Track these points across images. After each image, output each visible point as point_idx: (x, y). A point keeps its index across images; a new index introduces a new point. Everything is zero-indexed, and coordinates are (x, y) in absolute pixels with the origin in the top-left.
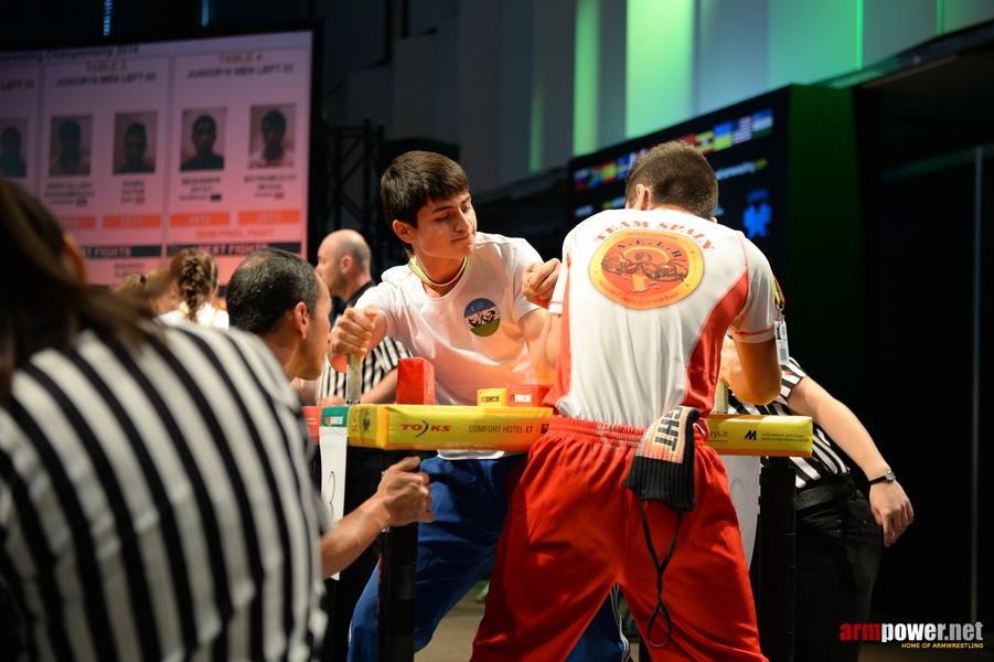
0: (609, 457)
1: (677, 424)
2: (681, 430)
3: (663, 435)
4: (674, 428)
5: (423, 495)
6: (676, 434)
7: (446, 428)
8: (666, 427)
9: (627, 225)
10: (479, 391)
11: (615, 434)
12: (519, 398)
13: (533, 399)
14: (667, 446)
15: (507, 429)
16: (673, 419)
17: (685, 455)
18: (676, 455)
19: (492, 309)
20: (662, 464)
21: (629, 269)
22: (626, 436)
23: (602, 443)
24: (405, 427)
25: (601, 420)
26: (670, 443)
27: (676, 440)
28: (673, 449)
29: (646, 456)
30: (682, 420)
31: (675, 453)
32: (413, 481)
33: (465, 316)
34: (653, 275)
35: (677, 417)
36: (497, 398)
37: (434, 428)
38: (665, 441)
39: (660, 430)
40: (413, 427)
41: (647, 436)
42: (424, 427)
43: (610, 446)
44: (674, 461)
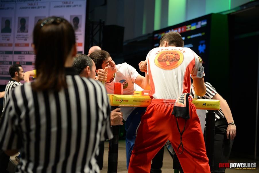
0: (167, 108)
1: (184, 97)
2: (185, 99)
3: (181, 101)
4: (183, 99)
5: (121, 118)
6: (184, 100)
7: (127, 101)
8: (181, 98)
9: (163, 50)
11: (169, 102)
14: (182, 103)
15: (142, 102)
17: (186, 105)
19: (125, 81)
20: (180, 108)
21: (165, 60)
22: (171, 102)
23: (165, 104)
24: (117, 100)
25: (164, 99)
26: (182, 102)
27: (184, 101)
28: (183, 104)
29: (176, 106)
30: (185, 96)
31: (184, 105)
32: (118, 114)
34: (171, 61)
35: (184, 96)
36: (139, 93)
37: (124, 101)
38: (181, 102)
39: (180, 99)
40: (119, 100)
41: (176, 101)
42: (122, 100)
43: (167, 105)
44: (184, 107)
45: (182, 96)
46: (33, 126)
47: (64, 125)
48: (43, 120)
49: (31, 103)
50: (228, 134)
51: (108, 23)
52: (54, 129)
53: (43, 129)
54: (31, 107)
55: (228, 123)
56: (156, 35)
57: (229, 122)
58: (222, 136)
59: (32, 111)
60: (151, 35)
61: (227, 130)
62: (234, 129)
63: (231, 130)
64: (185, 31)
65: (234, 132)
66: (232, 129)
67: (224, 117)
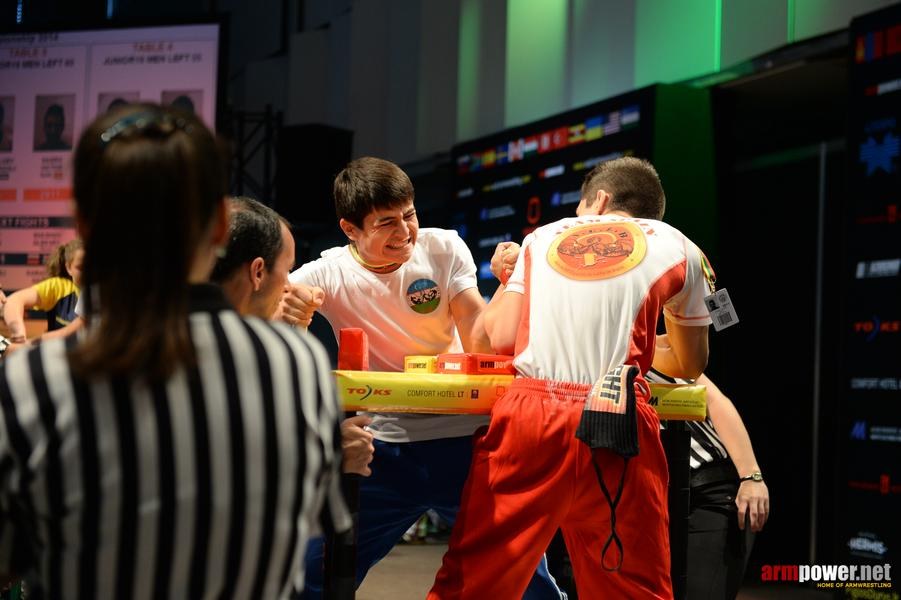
1: (619, 380)
2: (622, 384)
3: (607, 390)
4: (616, 384)
6: (618, 388)
7: (387, 392)
8: (610, 383)
10: (406, 358)
11: (563, 390)
12: (449, 366)
13: (462, 367)
14: (610, 399)
15: (440, 394)
16: (615, 376)
17: (627, 406)
18: (619, 407)
19: (435, 288)
20: (607, 417)
21: (582, 251)
22: (572, 392)
23: (551, 398)
24: (351, 391)
26: (613, 397)
27: (619, 394)
28: (617, 402)
29: (593, 409)
30: (623, 376)
31: (619, 405)
33: (408, 293)
34: (602, 252)
35: (619, 373)
37: (377, 392)
38: (609, 396)
39: (604, 386)
40: (358, 391)
41: (593, 393)
42: (368, 391)
43: (557, 401)
44: (618, 412)
45: (613, 373)
46: (74, 496)
49: (66, 413)
50: (741, 514)
51: (293, 118)
52: (150, 506)
55: (741, 477)
56: (464, 159)
57: (742, 472)
58: (721, 521)
60: (448, 160)
61: (737, 501)
62: (761, 496)
63: (752, 498)
64: (564, 145)
65: (762, 506)
66: (754, 495)
67: (726, 456)
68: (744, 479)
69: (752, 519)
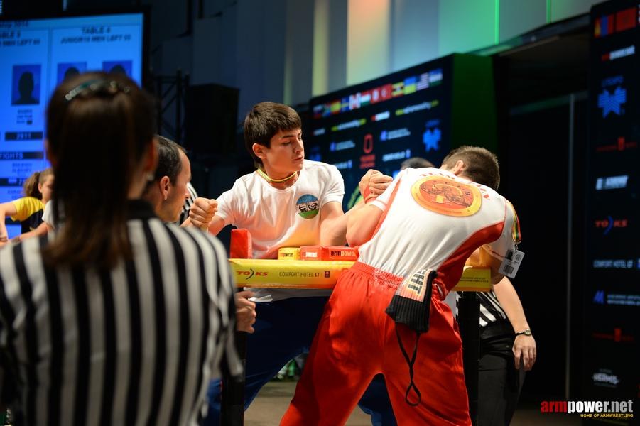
1: (423, 278)
3: (414, 284)
6: (421, 283)
7: (265, 274)
8: (416, 278)
11: (384, 277)
12: (309, 254)
13: (318, 255)
14: (415, 290)
15: (303, 274)
17: (425, 297)
18: (419, 296)
20: (410, 302)
24: (240, 273)
26: (417, 288)
27: (421, 287)
28: (418, 293)
29: (401, 295)
30: (426, 276)
31: (419, 295)
33: (297, 204)
36: (292, 254)
37: (258, 274)
38: (414, 287)
39: (412, 280)
40: (245, 273)
41: (404, 284)
42: (251, 273)
44: (418, 300)
45: (419, 272)
46: (45, 349)
47: (124, 344)
48: (71, 335)
49: (39, 290)
52: (98, 357)
53: (71, 356)
54: (41, 300)
55: (516, 332)
56: (318, 108)
57: (517, 329)
58: (502, 363)
59: (43, 312)
60: (306, 109)
61: (513, 349)
62: (531, 345)
63: (524, 347)
64: (390, 97)
65: (531, 352)
66: (525, 345)
67: (505, 317)
68: (518, 334)
69: (525, 362)
